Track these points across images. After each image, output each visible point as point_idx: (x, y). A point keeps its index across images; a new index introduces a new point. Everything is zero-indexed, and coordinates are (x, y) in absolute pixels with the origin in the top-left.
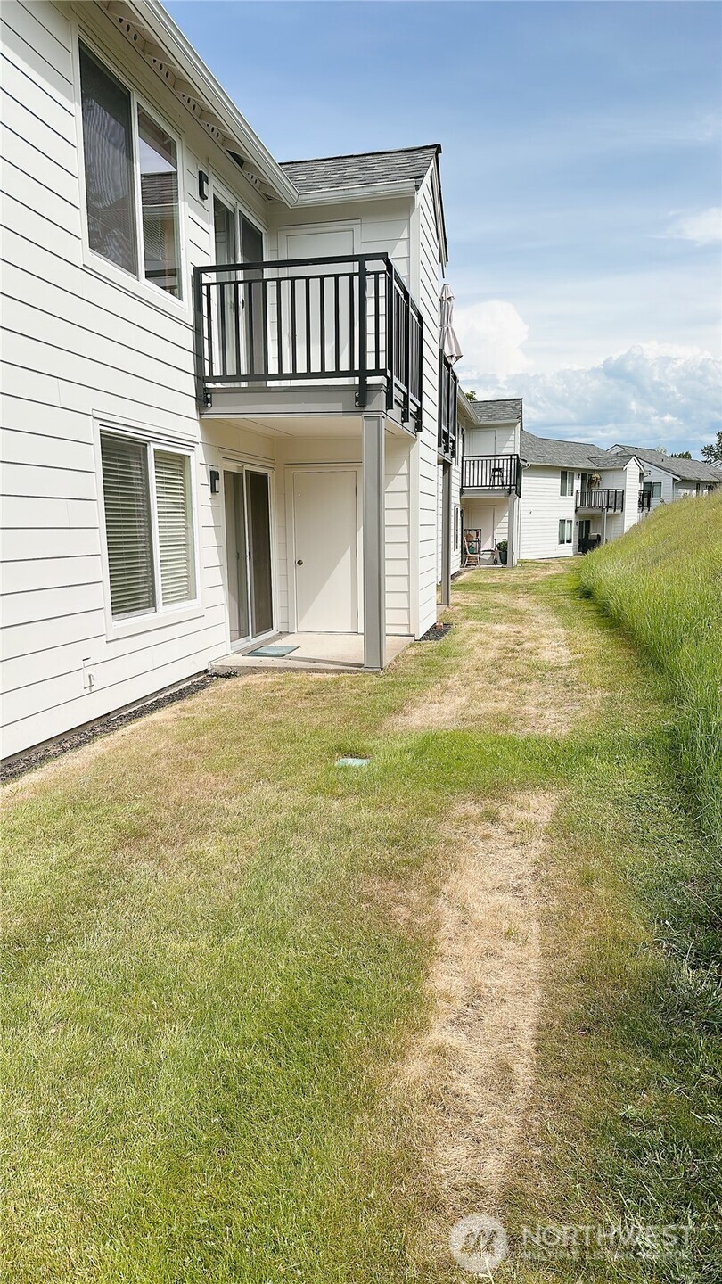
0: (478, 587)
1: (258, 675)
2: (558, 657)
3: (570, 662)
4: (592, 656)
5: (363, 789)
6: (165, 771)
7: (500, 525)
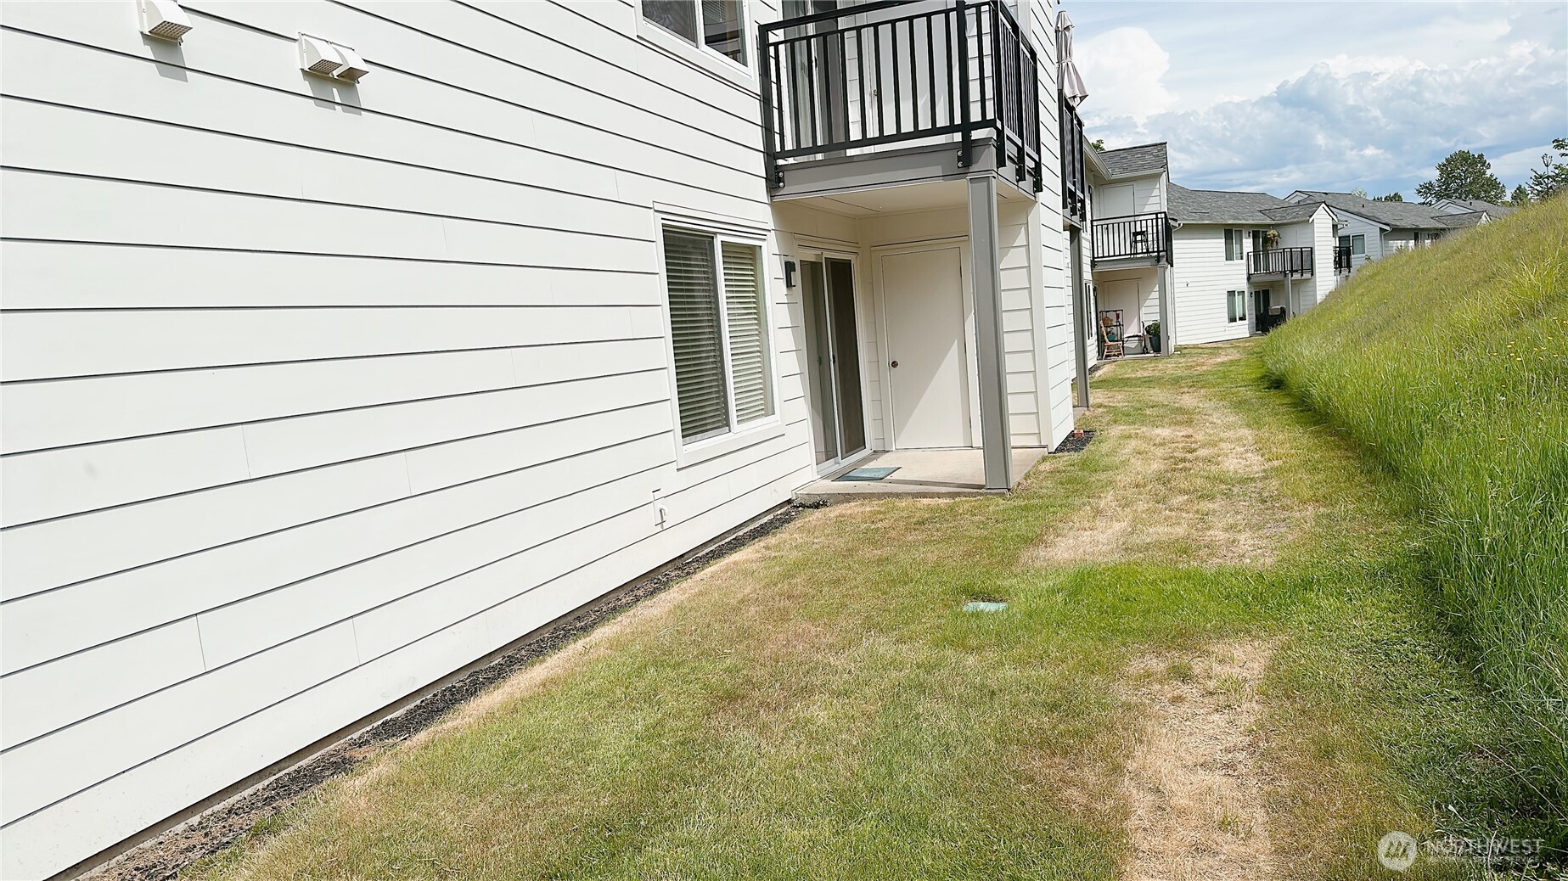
0: (1124, 383)
1: (852, 504)
2: (1246, 466)
3: (1265, 471)
4: (1295, 461)
5: (1003, 637)
6: (755, 620)
7: (1148, 303)
